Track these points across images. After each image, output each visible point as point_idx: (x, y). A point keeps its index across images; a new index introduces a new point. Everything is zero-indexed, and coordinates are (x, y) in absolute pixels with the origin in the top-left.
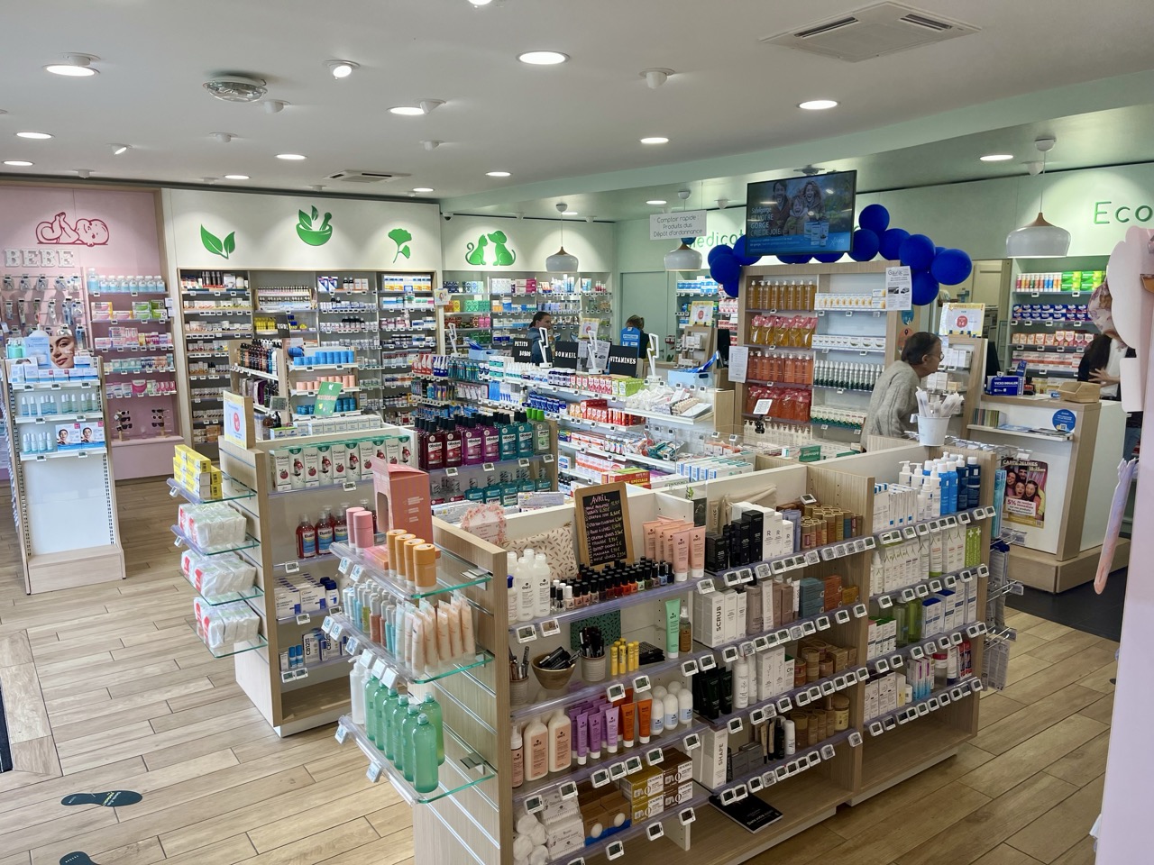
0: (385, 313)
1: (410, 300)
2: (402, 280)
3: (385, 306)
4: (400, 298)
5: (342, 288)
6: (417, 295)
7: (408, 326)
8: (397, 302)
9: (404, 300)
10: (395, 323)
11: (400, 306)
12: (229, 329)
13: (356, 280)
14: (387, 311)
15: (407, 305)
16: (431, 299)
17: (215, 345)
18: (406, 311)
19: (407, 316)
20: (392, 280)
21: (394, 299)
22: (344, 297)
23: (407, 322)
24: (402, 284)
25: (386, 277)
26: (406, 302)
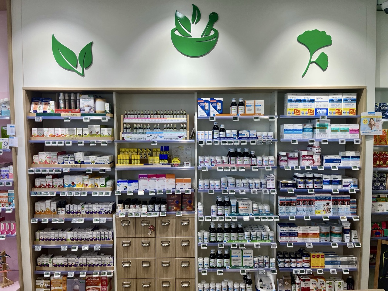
0: (286, 146)
1: (323, 127)
2: (313, 101)
3: (286, 137)
4: (309, 126)
5: (228, 112)
6: (335, 121)
7: (317, 164)
8: (303, 130)
9: (314, 128)
10: (298, 159)
11: (307, 136)
12: (83, 163)
13: (248, 102)
14: (288, 143)
15: (319, 135)
16: (356, 127)
17: (67, 180)
18: (316, 144)
19: (316, 149)
20: (299, 101)
21: (300, 127)
22: (231, 124)
23: (317, 158)
24: (313, 106)
25: (289, 97)
26: (317, 131)
